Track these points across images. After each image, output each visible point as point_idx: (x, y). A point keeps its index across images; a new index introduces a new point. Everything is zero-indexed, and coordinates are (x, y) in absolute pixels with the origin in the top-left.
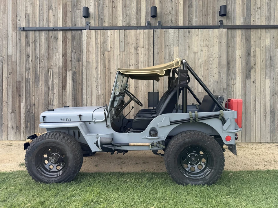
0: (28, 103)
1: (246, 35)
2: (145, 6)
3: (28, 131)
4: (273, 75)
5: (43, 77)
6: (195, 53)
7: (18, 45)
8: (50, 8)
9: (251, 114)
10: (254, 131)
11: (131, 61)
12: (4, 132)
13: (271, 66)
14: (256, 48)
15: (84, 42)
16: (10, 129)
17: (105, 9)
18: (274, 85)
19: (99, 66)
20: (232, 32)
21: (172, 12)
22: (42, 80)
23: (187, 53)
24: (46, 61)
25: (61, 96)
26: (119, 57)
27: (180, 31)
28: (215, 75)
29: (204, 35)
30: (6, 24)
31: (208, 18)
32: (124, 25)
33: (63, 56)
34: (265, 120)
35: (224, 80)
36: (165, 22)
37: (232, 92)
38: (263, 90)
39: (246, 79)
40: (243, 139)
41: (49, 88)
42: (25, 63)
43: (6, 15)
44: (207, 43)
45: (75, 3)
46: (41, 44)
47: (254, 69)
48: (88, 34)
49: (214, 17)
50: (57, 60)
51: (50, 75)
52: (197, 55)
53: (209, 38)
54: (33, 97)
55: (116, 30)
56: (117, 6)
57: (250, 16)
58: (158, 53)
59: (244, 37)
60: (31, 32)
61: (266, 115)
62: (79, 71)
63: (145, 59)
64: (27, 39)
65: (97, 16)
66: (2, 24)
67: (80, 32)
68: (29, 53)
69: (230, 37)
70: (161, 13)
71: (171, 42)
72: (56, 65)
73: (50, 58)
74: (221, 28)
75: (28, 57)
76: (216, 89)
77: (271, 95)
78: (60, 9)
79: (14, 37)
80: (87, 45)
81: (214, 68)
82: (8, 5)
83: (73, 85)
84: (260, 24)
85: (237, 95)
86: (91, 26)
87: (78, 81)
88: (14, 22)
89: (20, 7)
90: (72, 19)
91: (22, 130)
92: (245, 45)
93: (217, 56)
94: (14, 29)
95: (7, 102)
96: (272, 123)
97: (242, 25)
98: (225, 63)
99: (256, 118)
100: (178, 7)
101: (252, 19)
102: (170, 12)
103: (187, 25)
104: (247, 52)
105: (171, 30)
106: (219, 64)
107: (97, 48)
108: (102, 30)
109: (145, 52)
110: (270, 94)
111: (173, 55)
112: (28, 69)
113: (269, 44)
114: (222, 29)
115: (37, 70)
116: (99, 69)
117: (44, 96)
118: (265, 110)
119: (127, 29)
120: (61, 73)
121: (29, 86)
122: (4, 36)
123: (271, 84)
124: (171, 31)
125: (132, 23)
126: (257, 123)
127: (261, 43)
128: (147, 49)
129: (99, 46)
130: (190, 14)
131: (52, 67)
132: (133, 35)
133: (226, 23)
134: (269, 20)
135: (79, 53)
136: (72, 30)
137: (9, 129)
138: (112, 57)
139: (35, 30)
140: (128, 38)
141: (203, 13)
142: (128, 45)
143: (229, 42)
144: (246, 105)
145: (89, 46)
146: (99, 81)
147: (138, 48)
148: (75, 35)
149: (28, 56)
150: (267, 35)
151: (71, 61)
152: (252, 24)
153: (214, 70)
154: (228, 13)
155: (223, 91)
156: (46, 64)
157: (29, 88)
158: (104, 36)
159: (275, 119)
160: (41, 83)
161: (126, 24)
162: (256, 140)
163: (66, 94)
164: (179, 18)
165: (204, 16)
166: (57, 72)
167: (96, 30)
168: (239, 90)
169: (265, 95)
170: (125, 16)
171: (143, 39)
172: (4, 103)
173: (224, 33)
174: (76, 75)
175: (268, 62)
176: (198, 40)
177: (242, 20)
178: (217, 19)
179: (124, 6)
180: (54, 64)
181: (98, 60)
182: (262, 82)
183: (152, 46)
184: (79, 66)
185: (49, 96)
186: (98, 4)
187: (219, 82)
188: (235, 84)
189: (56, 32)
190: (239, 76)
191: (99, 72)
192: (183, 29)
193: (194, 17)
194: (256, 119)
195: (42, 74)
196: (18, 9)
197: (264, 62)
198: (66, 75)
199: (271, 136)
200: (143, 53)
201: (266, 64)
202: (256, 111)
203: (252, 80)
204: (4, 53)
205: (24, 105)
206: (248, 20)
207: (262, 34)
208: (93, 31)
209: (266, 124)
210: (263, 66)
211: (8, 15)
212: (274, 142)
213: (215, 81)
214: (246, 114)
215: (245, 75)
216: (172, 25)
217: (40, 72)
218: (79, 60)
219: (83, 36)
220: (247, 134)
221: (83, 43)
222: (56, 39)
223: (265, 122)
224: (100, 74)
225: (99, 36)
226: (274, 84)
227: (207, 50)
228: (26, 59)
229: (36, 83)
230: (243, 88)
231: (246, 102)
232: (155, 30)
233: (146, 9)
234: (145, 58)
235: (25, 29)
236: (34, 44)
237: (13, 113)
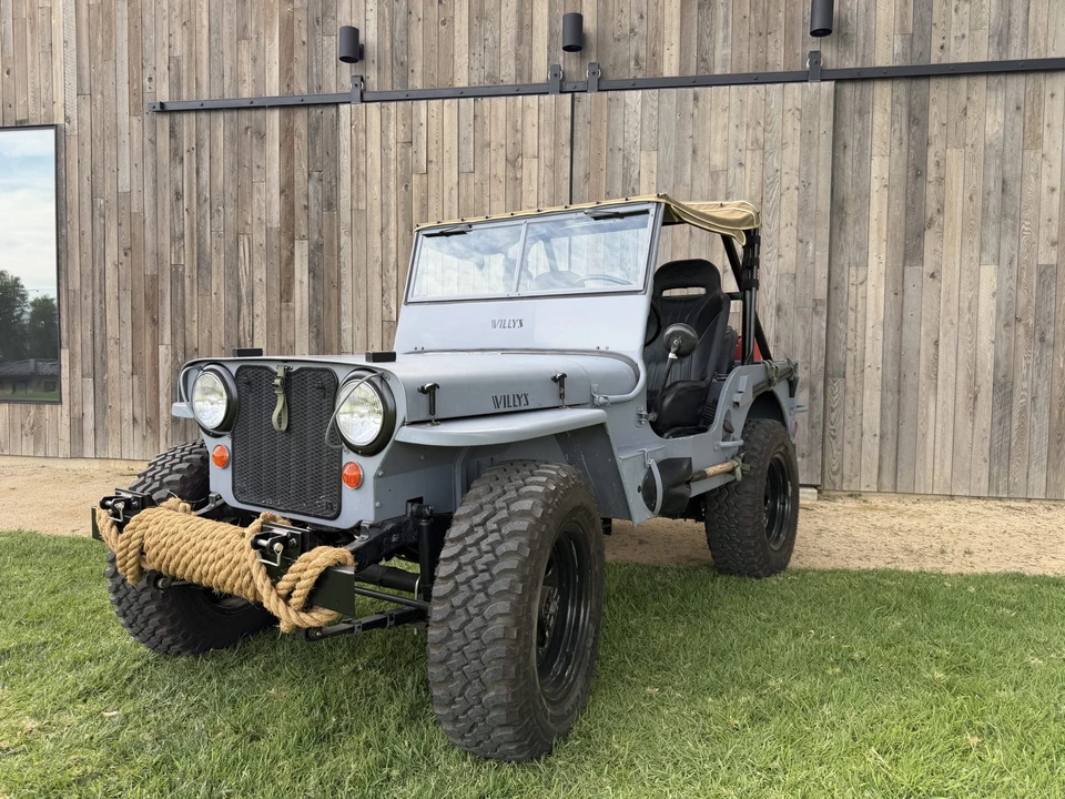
0: (180, 345)
1: (910, 102)
2: (546, 11)
3: (178, 434)
4: (1013, 249)
5: (222, 261)
6: (714, 174)
7: (149, 160)
8: (242, 35)
9: (921, 393)
10: (930, 453)
11: (494, 205)
12: (111, 434)
13: (1005, 216)
14: (948, 151)
15: (345, 143)
16: (127, 425)
17: (413, 28)
18: (1014, 285)
19: (393, 225)
20: (858, 93)
21: (641, 30)
22: (218, 273)
23: (689, 172)
24: (230, 210)
25: (277, 323)
26: (455, 193)
27: (665, 95)
28: (784, 251)
29: (749, 107)
30: (113, 94)
31: (771, 43)
32: (476, 81)
33: (282, 192)
34: (973, 414)
35: (818, 269)
36: (614, 67)
37: (850, 312)
38: (967, 304)
39: (904, 265)
40: (887, 480)
41: (239, 299)
42: (168, 217)
43: (111, 64)
44: (761, 137)
45: (320, 15)
46: (215, 156)
47: (935, 228)
48: (357, 118)
49: (790, 39)
50: (263, 205)
51: (242, 254)
52: (722, 180)
53: (769, 119)
54: (192, 325)
55: (447, 102)
56: (453, 18)
57: (928, 29)
58: (587, 176)
59: (902, 111)
60: (185, 117)
61: (976, 398)
62: (332, 243)
63: (541, 199)
64: (173, 141)
65: (389, 54)
66: (102, 94)
67: (334, 110)
68: (180, 184)
69: (848, 110)
70: (601, 32)
71: (631, 135)
72: (262, 223)
73: (241, 200)
74: (814, 79)
75: (178, 199)
76: (787, 301)
77: (1001, 325)
78: (272, 39)
79: (135, 136)
80: (354, 153)
81: (783, 224)
82: (119, 33)
83: (314, 289)
84: (964, 58)
85: (870, 324)
86: (369, 88)
87: (329, 274)
88: (135, 87)
89: (152, 37)
90: (309, 69)
91: (161, 430)
92: (905, 138)
93: (796, 184)
94: (135, 109)
95: (118, 342)
96: (997, 427)
97: (898, 64)
98: (824, 204)
99: (939, 406)
100: (663, 9)
101: (936, 42)
102: (632, 30)
103: (692, 72)
104: (913, 165)
105: (634, 92)
106: (803, 210)
107: (384, 162)
108: (401, 103)
109: (542, 175)
110: (997, 319)
111: (638, 180)
112: (177, 238)
113: (1001, 132)
114: (815, 84)
115: (205, 240)
116: (393, 236)
117: (227, 322)
118: (973, 378)
119: (482, 96)
120: (275, 250)
121: (180, 291)
122: (107, 132)
123: (999, 282)
124: (634, 97)
125: (503, 73)
126: (939, 426)
127: (969, 129)
128: (548, 163)
129: (392, 156)
130: (705, 33)
131: (248, 230)
132: (502, 116)
133: (834, 58)
134: (1004, 42)
135: (330, 182)
136: (308, 105)
137: (124, 424)
138: (433, 192)
139: (196, 111)
140: (487, 126)
141: (753, 26)
142: (487, 150)
143: (846, 130)
144: (900, 358)
145: (362, 159)
146: (393, 274)
147: (520, 159)
148: (318, 122)
149: (178, 196)
150: (993, 101)
151: (306, 207)
152: (934, 61)
153: (782, 235)
154: (846, 20)
155: (814, 309)
156: (231, 219)
157: (180, 297)
158: (409, 122)
159: (1011, 412)
160: (217, 281)
161: (482, 80)
162: (936, 484)
163: (292, 316)
164: (666, 48)
165: (754, 38)
166: (264, 246)
167: (384, 104)
168: (876, 306)
169: (974, 325)
170: (478, 49)
171: (536, 128)
172: (112, 347)
173: (823, 99)
174: (322, 256)
175: (994, 202)
176: (726, 127)
177: (898, 47)
178: (804, 45)
179: (479, 16)
180: (255, 220)
181: (388, 205)
182: (966, 274)
183: (568, 154)
184: (331, 225)
185: (241, 322)
186: (392, 12)
187: (799, 276)
188: (861, 283)
189: (259, 114)
190: (879, 254)
191: (393, 245)
192: (674, 90)
193: (719, 45)
194: (939, 412)
195: (218, 251)
196: (147, 44)
197: (978, 200)
198: (293, 254)
199: (995, 471)
200: (535, 176)
201: (983, 209)
202: (939, 383)
203: (928, 267)
204: (108, 186)
205: (166, 351)
206: (918, 47)
207: (974, 97)
208: (373, 108)
209: (973, 429)
210: (972, 216)
211: (119, 65)
212: (1005, 496)
213: (784, 271)
214: (899, 391)
215: (901, 249)
216: (639, 76)
217: (214, 246)
218: (331, 204)
219: (342, 124)
220: (900, 462)
221: (342, 149)
222: (261, 136)
223: (973, 421)
224: (394, 250)
225: (393, 123)
226: (1011, 282)
227: (758, 161)
228: (171, 204)
229: (200, 281)
230: (892, 296)
231: (901, 346)
232: (577, 94)
233: (550, 23)
234: (541, 193)
235: (169, 108)
236: (194, 155)
237: (136, 377)
